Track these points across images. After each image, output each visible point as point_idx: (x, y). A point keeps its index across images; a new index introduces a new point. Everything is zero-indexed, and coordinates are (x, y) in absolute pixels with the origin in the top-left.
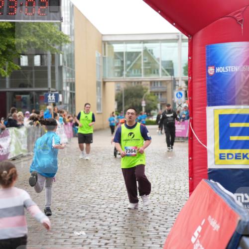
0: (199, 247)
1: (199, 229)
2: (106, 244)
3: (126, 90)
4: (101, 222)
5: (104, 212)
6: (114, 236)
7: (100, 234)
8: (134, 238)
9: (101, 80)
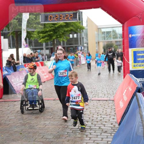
0: (125, 97)
2: (95, 96)
3: (107, 45)
4: (94, 89)
5: (95, 86)
6: (98, 94)
7: (93, 93)
9: (97, 42)
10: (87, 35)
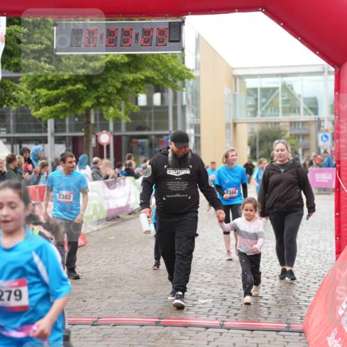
2: (236, 315)
3: (261, 133)
5: (234, 276)
7: (228, 303)
8: (269, 308)
9: (231, 122)
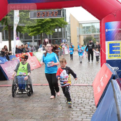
0: (102, 83)
1: (103, 78)
3: (87, 38)
6: (79, 80)
8: (85, 81)
9: (79, 35)
10: (69, 29)
